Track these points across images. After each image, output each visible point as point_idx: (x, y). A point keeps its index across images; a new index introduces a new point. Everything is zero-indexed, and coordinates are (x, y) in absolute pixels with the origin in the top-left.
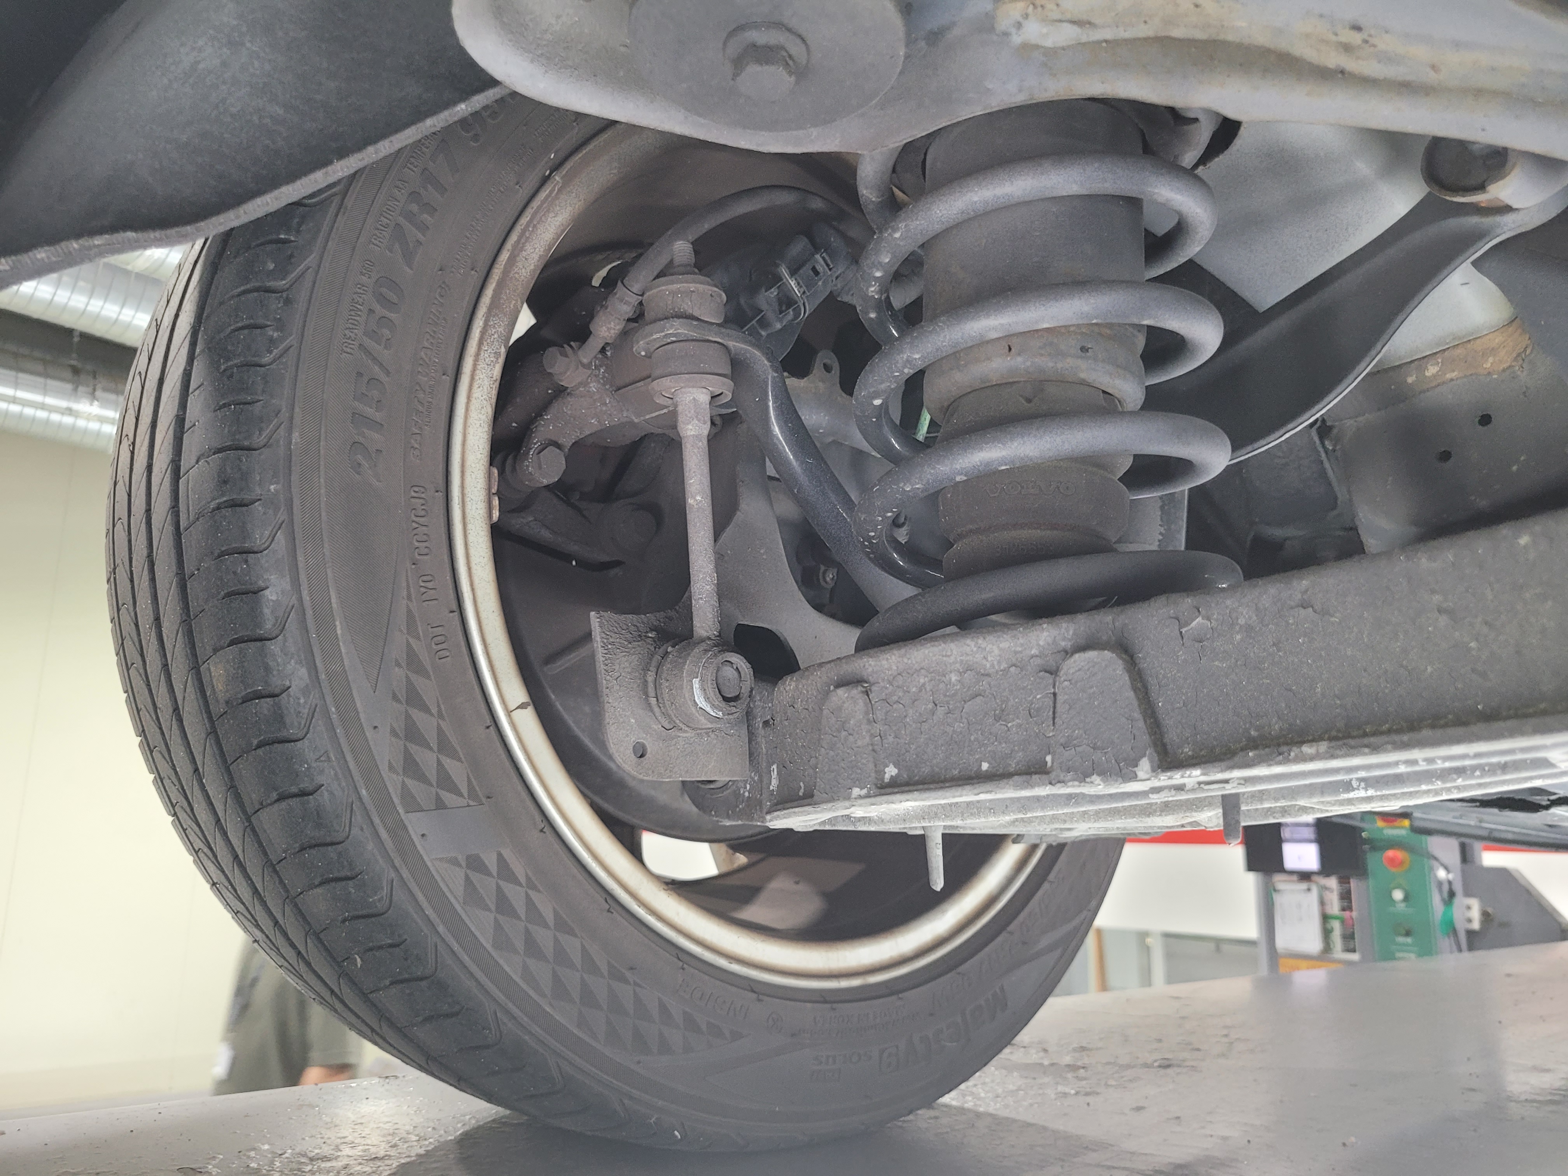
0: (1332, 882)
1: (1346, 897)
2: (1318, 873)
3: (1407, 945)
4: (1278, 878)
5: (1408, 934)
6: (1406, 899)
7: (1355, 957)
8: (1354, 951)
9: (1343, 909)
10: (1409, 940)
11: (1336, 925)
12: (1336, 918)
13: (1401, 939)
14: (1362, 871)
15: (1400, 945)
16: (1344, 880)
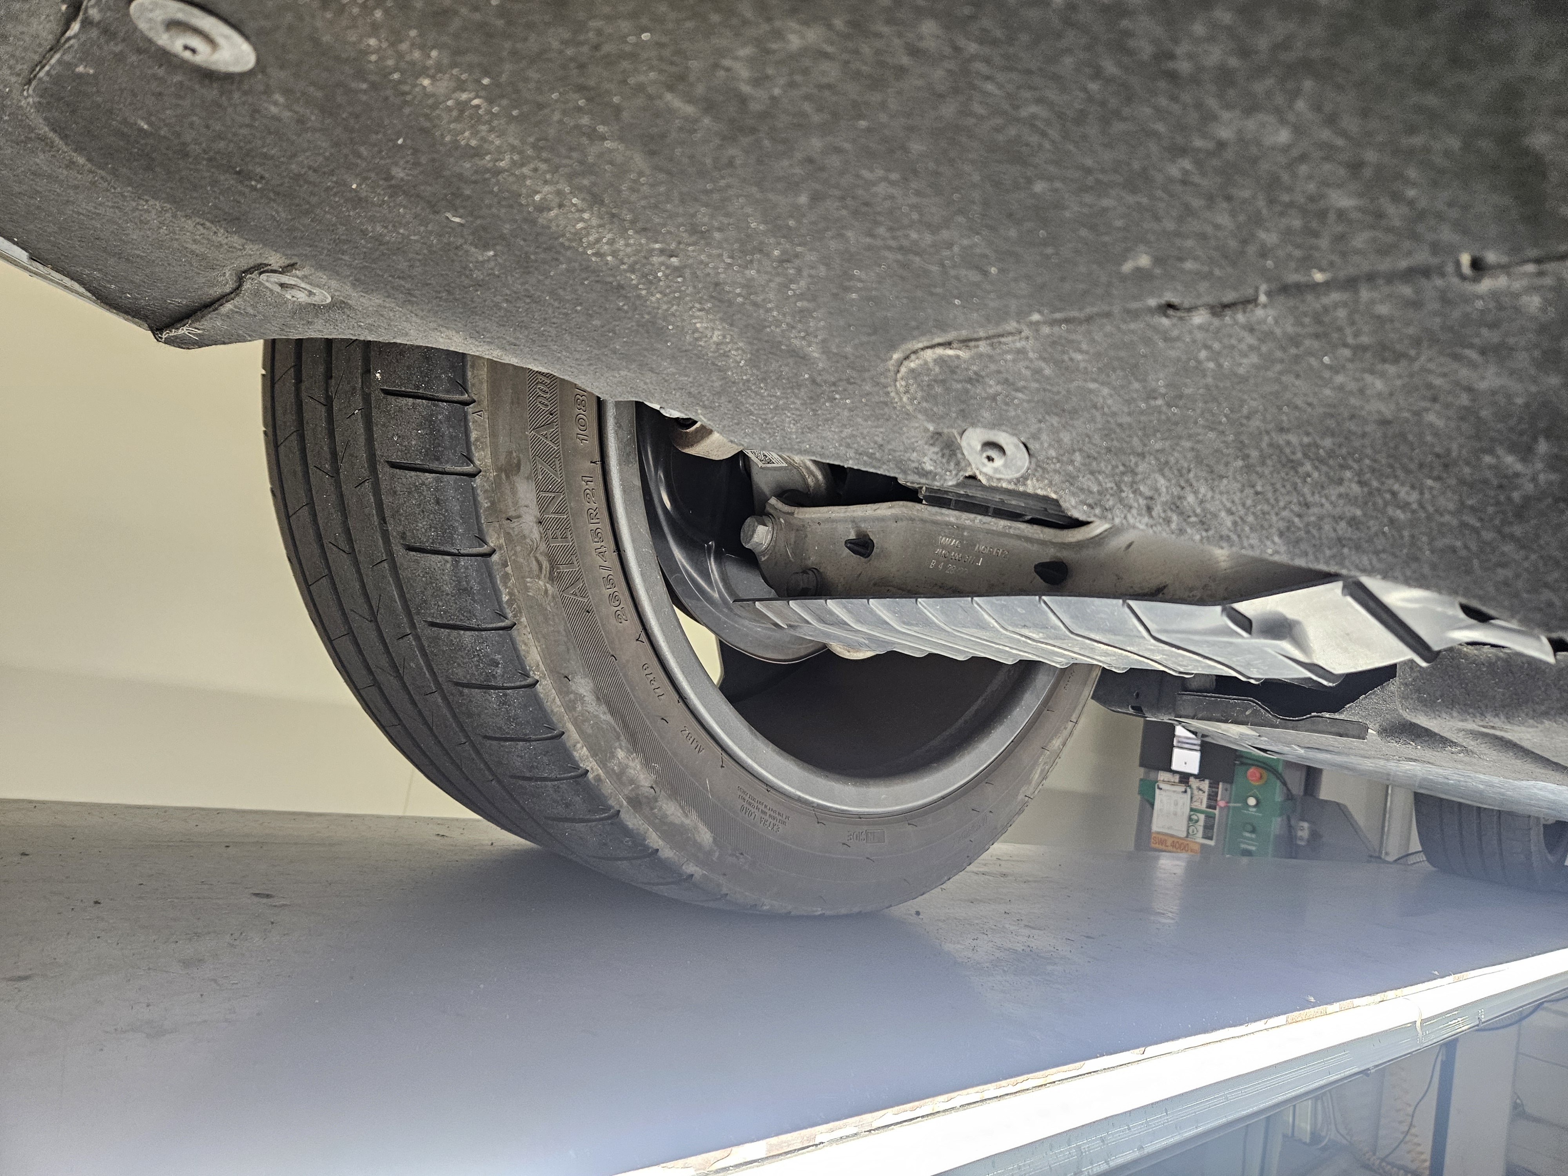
0: (1206, 785)
1: (1213, 797)
2: (1195, 776)
3: (1252, 839)
4: (1163, 776)
5: (1253, 831)
6: (1257, 805)
7: (1212, 843)
8: (1211, 838)
9: (1209, 807)
10: (1253, 836)
11: (1202, 817)
12: (1201, 812)
13: (1247, 835)
14: (1230, 780)
15: (1246, 838)
16: (1214, 785)
